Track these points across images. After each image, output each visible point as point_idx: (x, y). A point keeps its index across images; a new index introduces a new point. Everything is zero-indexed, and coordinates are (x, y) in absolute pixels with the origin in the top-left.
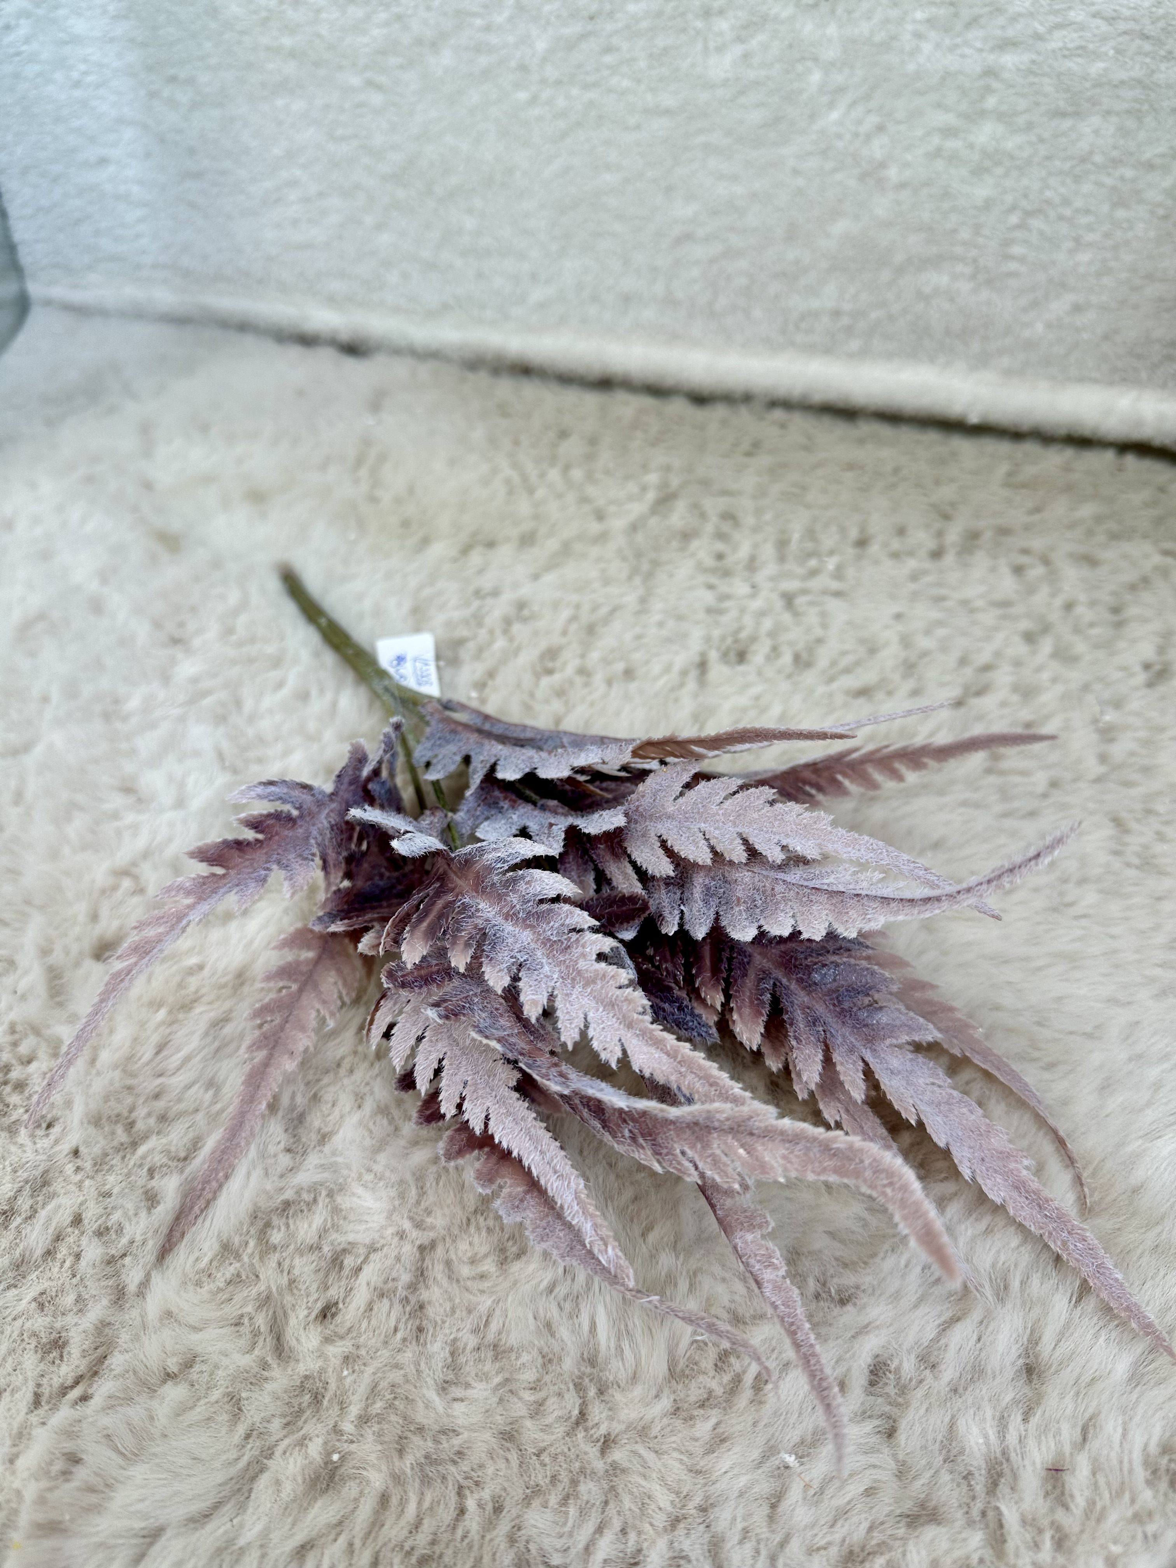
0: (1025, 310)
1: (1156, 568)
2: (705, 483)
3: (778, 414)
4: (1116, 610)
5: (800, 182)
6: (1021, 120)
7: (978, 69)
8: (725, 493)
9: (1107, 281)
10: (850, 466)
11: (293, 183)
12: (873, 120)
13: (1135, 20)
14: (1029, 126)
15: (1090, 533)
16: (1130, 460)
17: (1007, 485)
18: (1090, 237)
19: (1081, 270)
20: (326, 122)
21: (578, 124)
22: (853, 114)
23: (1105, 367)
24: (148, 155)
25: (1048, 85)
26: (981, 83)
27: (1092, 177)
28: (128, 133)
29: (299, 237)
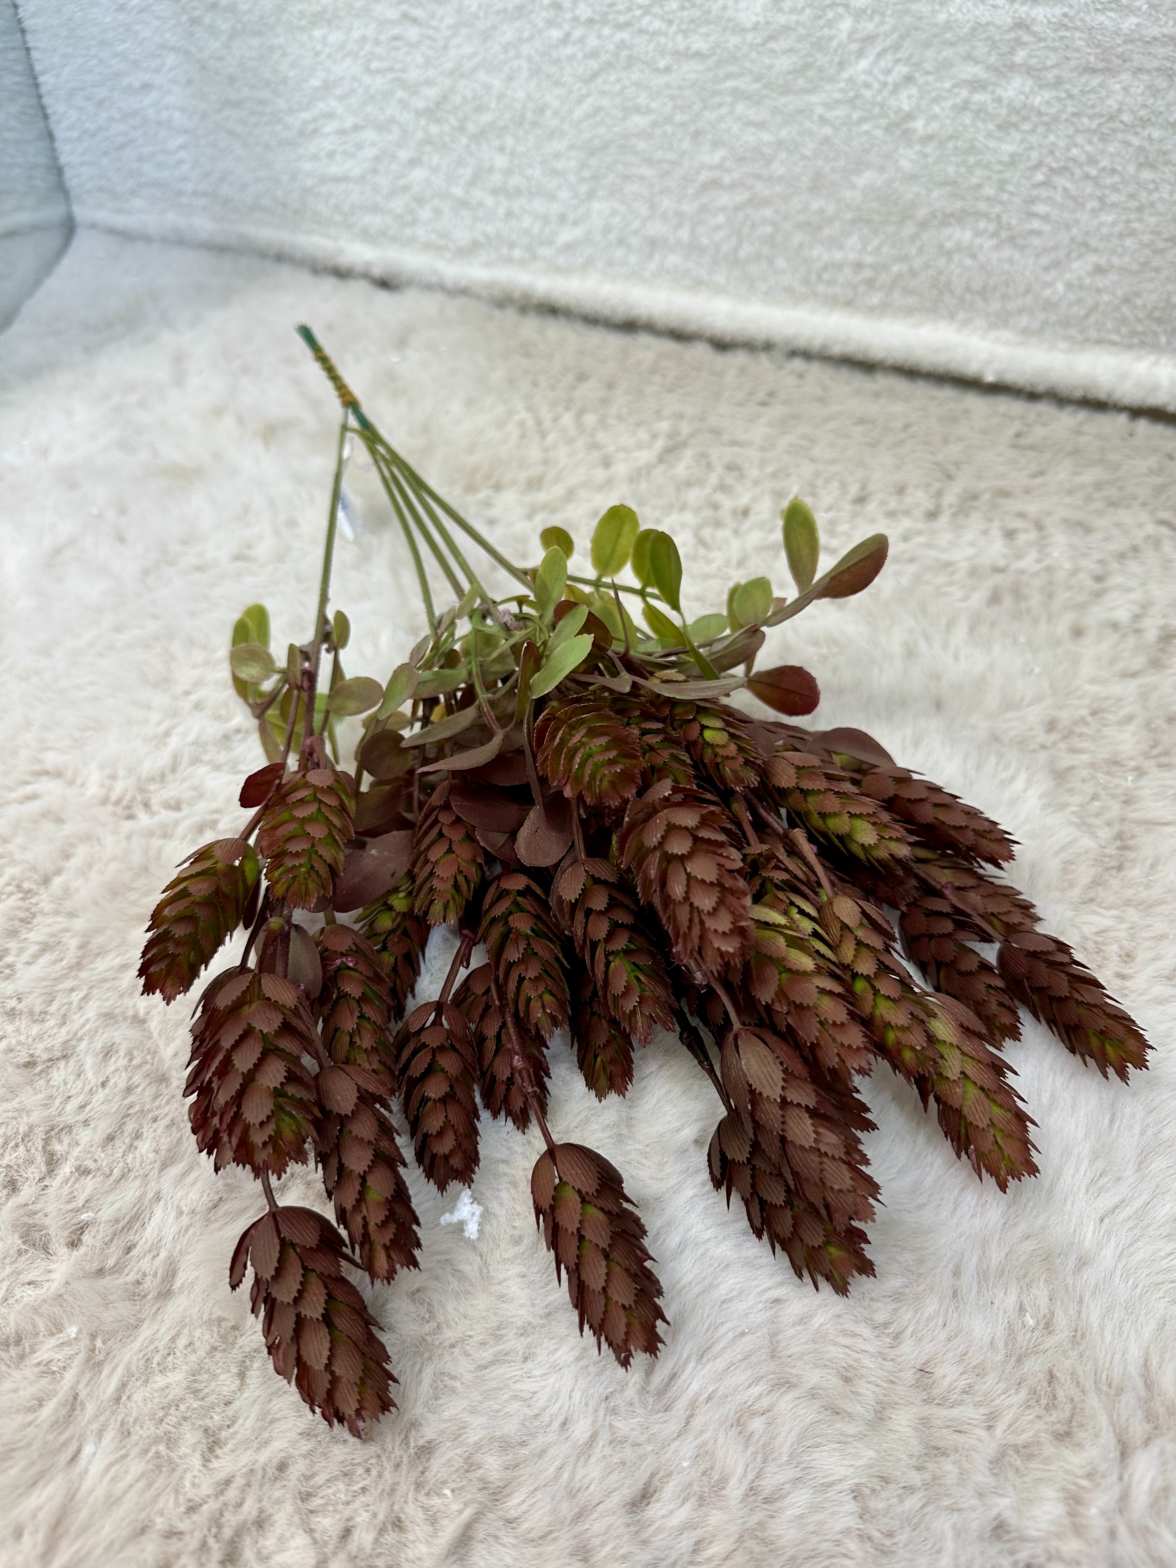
0: (1047, 269)
1: (1148, 538)
2: (716, 432)
3: (798, 364)
4: (1099, 579)
5: (827, 131)
6: (1050, 76)
7: (1009, 20)
8: (734, 443)
9: (1128, 242)
10: (862, 421)
11: (330, 115)
12: (902, 70)
14: (1058, 82)
15: (1089, 499)
16: (1143, 425)
17: (1015, 446)
18: (1114, 198)
19: (1105, 230)
20: (362, 53)
21: (609, 65)
22: (883, 64)
23: (1124, 330)
24: (189, 82)
25: (1079, 40)
26: (1012, 35)
27: (1120, 136)
28: (171, 60)
29: (334, 170)
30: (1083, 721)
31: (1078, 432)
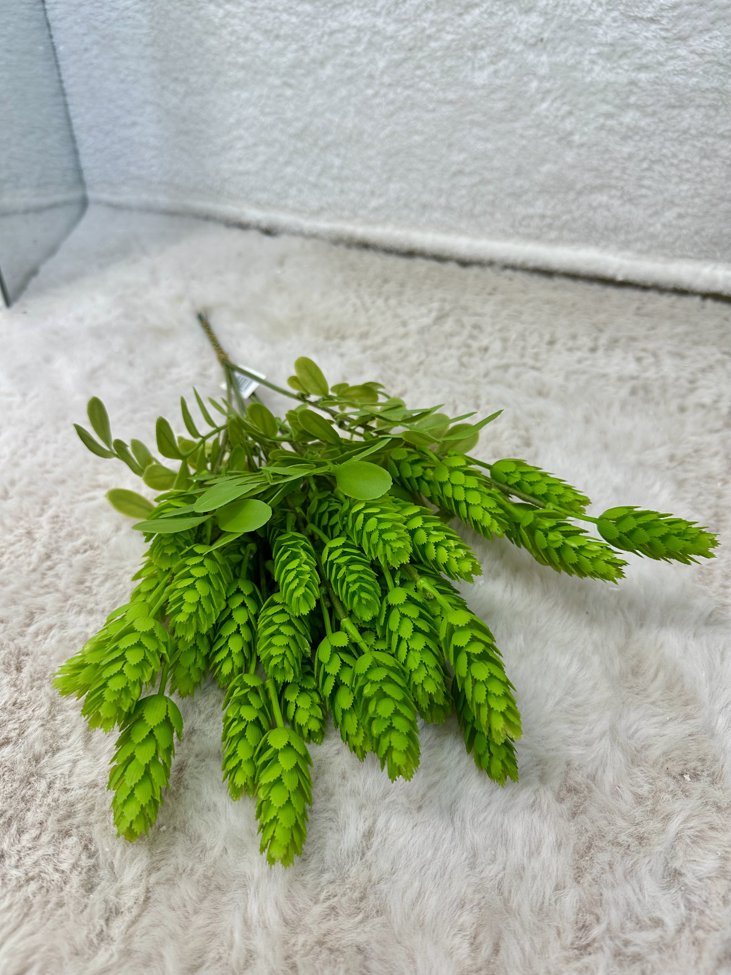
0: (650, 216)
1: (718, 361)
2: (465, 309)
3: (509, 272)
4: (692, 382)
5: (524, 142)
6: (650, 110)
7: (626, 81)
8: (476, 314)
9: (697, 200)
10: (548, 302)
11: (240, 138)
12: (566, 108)
13: (715, 55)
14: (654, 114)
15: (682, 341)
16: (709, 303)
17: (637, 314)
18: (688, 176)
19: (683, 194)
20: (260, 104)
21: (401, 108)
22: (555, 105)
23: (696, 250)
24: (159, 121)
25: (665, 90)
26: (627, 89)
27: (690, 142)
28: (149, 109)
29: (241, 168)
30: (689, 455)
31: (672, 306)
